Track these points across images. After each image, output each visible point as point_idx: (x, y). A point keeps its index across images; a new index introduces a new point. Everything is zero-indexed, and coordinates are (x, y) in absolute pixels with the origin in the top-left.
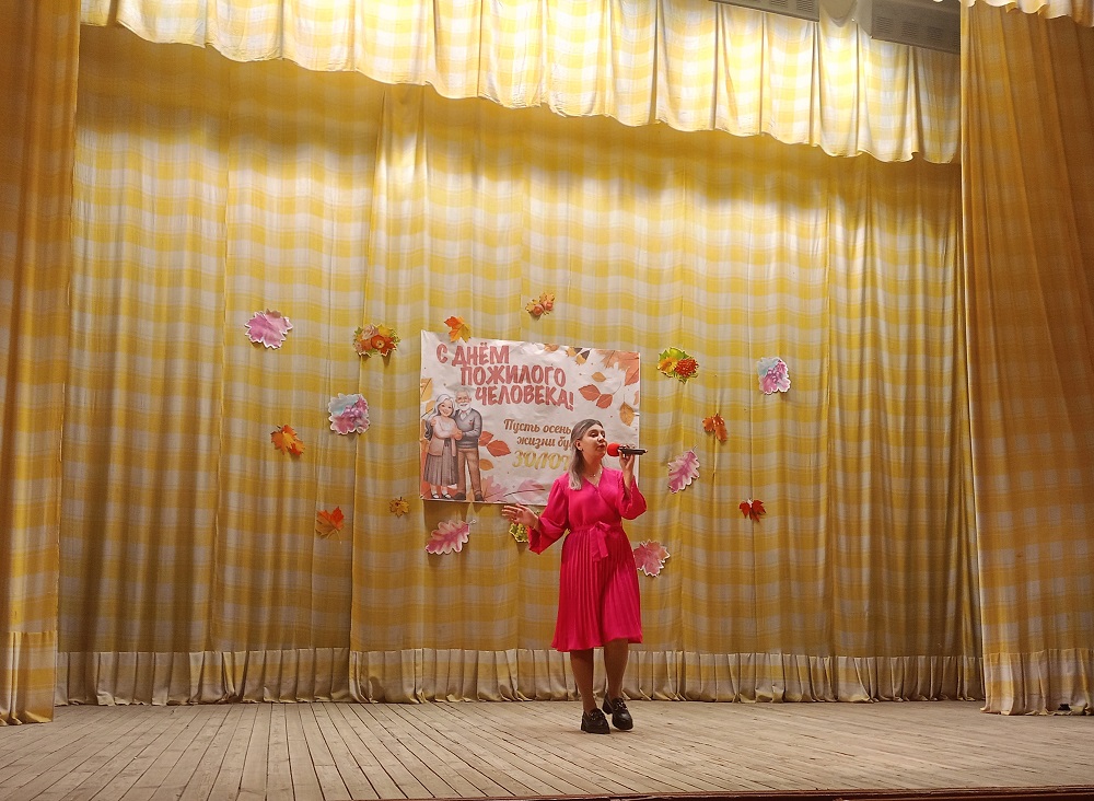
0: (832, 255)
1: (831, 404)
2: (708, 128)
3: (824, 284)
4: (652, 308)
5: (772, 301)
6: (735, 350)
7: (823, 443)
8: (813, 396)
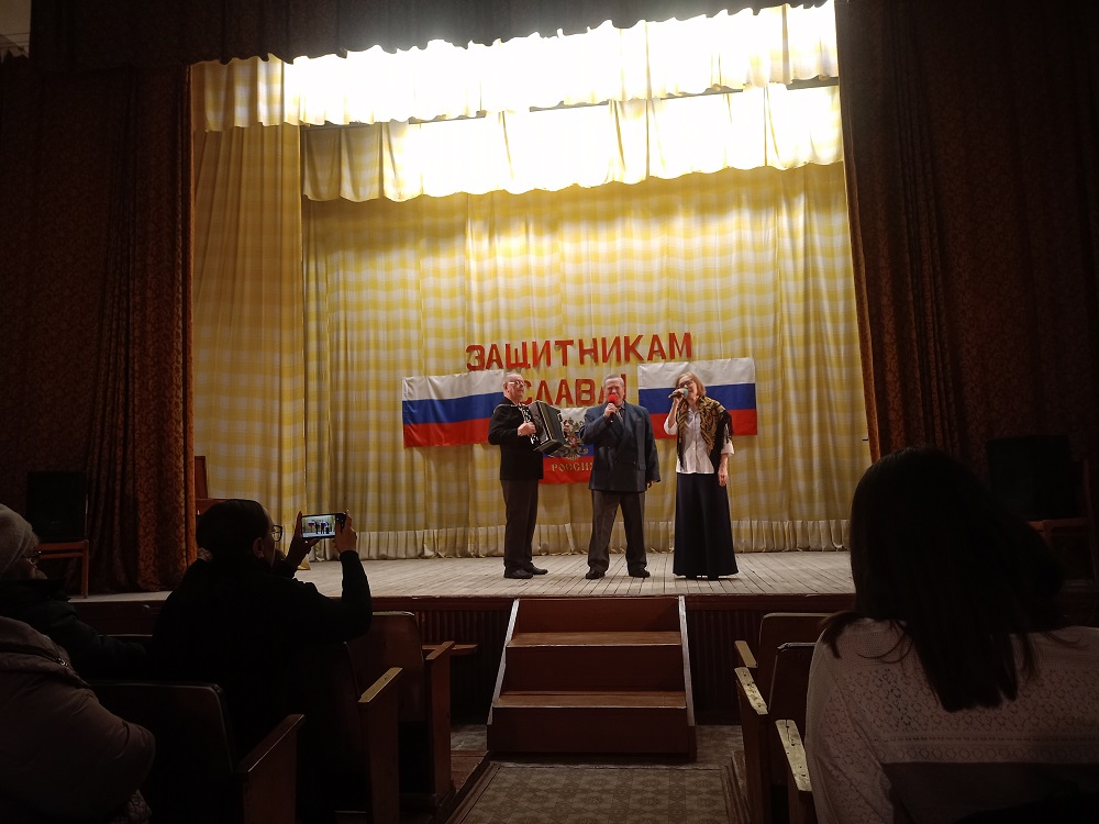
0: (781, 238)
1: (783, 344)
3: (774, 261)
4: (648, 298)
5: (734, 279)
6: (708, 317)
7: (778, 373)
8: (769, 340)
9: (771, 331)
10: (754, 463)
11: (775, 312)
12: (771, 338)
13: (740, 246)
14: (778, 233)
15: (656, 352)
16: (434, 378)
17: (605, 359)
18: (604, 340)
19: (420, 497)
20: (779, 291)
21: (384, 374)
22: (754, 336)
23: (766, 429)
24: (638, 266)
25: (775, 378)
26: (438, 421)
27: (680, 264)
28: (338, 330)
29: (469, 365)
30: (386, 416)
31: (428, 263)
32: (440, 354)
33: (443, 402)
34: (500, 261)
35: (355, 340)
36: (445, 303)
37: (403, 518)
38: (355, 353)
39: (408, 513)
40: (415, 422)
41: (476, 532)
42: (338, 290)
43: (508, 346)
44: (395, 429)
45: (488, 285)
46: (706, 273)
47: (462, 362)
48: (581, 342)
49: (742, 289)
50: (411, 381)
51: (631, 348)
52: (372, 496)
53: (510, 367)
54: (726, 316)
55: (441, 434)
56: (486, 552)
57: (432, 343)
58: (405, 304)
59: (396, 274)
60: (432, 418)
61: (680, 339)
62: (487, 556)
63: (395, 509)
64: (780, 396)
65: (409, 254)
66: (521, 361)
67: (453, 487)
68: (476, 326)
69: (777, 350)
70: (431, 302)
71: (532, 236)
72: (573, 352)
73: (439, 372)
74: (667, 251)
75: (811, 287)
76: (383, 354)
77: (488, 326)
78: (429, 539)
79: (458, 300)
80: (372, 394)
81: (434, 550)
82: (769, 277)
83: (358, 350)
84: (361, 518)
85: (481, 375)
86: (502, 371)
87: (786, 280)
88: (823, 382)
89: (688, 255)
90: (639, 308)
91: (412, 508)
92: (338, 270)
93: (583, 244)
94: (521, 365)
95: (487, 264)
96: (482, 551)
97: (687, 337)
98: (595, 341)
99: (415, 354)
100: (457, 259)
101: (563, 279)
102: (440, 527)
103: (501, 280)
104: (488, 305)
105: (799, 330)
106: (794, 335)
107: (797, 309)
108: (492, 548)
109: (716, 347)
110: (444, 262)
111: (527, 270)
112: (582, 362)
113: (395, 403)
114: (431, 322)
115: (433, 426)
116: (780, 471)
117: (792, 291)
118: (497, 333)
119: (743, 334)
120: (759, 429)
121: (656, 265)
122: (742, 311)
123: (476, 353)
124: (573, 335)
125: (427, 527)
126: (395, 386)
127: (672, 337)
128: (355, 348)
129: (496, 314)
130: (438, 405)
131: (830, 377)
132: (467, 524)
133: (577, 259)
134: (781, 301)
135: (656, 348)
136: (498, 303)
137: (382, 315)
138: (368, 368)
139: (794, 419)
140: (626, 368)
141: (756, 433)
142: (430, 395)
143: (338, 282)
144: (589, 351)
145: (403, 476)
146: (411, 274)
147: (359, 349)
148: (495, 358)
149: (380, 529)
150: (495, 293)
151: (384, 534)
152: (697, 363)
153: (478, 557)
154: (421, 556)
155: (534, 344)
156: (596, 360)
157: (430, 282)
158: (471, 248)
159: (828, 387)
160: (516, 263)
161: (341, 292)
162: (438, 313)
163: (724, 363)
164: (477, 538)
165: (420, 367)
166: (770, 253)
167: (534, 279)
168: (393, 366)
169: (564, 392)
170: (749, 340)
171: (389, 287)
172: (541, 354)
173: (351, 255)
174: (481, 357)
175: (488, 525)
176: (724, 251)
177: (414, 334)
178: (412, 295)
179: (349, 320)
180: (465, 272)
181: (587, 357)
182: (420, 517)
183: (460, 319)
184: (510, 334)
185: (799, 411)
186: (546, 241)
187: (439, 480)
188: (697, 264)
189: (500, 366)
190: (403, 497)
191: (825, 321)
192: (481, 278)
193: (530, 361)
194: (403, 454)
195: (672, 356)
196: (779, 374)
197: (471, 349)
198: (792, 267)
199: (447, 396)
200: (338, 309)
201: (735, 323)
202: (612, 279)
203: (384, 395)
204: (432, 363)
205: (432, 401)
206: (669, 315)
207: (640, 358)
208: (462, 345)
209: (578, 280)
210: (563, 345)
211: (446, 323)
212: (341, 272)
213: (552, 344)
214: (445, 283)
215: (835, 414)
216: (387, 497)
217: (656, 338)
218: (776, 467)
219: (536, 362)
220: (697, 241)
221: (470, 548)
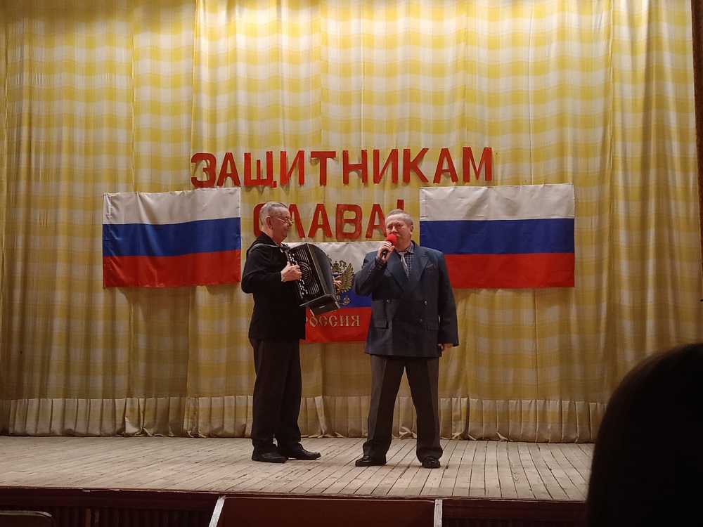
0: (616, 26)
1: (614, 168)
3: (607, 54)
4: (437, 99)
5: (552, 78)
6: (516, 127)
7: (605, 206)
8: (596, 162)
9: (599, 150)
10: (569, 324)
11: (605, 124)
12: (598, 159)
13: (562, 33)
14: (613, 20)
15: (445, 172)
16: (147, 196)
17: (377, 179)
18: (376, 153)
19: (122, 355)
20: (611, 97)
21: (79, 188)
22: (575, 155)
23: (586, 279)
24: (426, 56)
25: (600, 211)
26: (150, 253)
27: (482, 55)
28: (20, 125)
29: (194, 180)
30: (80, 245)
31: (144, 40)
32: (156, 163)
33: (158, 228)
34: (242, 41)
35: (42, 140)
36: (166, 95)
37: (99, 382)
38: (42, 157)
39: (105, 374)
40: (119, 254)
41: (196, 404)
42: (21, 72)
43: (248, 157)
44: (91, 263)
45: (224, 73)
46: (515, 69)
47: (185, 176)
48: (345, 155)
49: (562, 92)
50: (116, 198)
51: (412, 166)
52: (57, 352)
53: (249, 184)
54: (539, 126)
55: (154, 271)
56: (207, 430)
57: (145, 148)
58: (112, 95)
59: (101, 53)
60: (142, 248)
61: (477, 156)
62: (209, 436)
63: (87, 369)
64: (607, 236)
65: (119, 27)
66: (265, 177)
67: (167, 343)
68: (205, 127)
69: (605, 176)
70: (146, 93)
71: (285, 10)
72: (334, 167)
73: (155, 188)
74: (465, 37)
75: (654, 94)
76: (79, 160)
77: (222, 129)
78: (132, 410)
79: (184, 91)
80: (63, 213)
81: (138, 425)
82: (599, 77)
83: (45, 154)
84: (42, 379)
85: (210, 195)
86: (239, 190)
87: (622, 82)
88: (664, 220)
89: (493, 44)
90: (425, 111)
91: (111, 368)
92: (22, 45)
93: (354, 23)
94: (265, 183)
95: (223, 45)
96: (203, 428)
97: (487, 153)
98: (364, 153)
99: (122, 163)
100: (184, 36)
101: (325, 68)
102: (147, 396)
103: (242, 68)
104: (223, 100)
105: (635, 149)
106: (629, 156)
107: (633, 121)
108: (216, 426)
109: (525, 169)
110: (166, 39)
111: (276, 55)
112: (346, 181)
113: (93, 225)
114: (146, 120)
115: (144, 260)
116: (602, 335)
117: (628, 96)
118: (234, 138)
119: (561, 152)
120: (578, 278)
121: (449, 54)
122: (561, 121)
123: (204, 164)
124: (334, 143)
125: (130, 395)
126: (94, 205)
127: (467, 153)
128: (42, 151)
129: (233, 113)
130: (150, 233)
131: (673, 214)
132: (183, 392)
133: (345, 43)
134: (614, 110)
135: (445, 166)
136: (236, 98)
137: (80, 108)
138: (58, 179)
139: (624, 267)
140: (404, 192)
141: (572, 285)
142: (140, 217)
143: (22, 61)
144: (355, 167)
145: (100, 326)
146: (121, 54)
147: (47, 153)
148: (229, 171)
149: (67, 394)
150: (233, 85)
151: (72, 402)
152: (499, 188)
153: (196, 436)
154: (121, 433)
155: (283, 155)
156: (365, 179)
157: (146, 66)
158: (202, 21)
159: (670, 228)
160: (262, 44)
161: (26, 75)
162: (156, 108)
163: (533, 190)
164: (196, 411)
165: (128, 180)
166: (602, 45)
167: (286, 68)
168: (93, 177)
169: (320, 221)
170: (569, 160)
171: (90, 70)
172: (293, 169)
173: (40, 26)
174: (210, 170)
175: (212, 395)
176: (541, 40)
177: (122, 135)
178: (121, 82)
179: (35, 112)
180: (193, 54)
181: (353, 175)
182: (122, 381)
183: (184, 118)
184: (251, 140)
185: (630, 258)
186: (304, 17)
187: (150, 332)
188: (504, 55)
189: (237, 183)
190: (99, 354)
191: (670, 138)
192: (214, 63)
193: (277, 177)
194: (101, 296)
195: (466, 178)
196: (607, 207)
197: (197, 158)
198: (630, 64)
199: (164, 220)
200: (21, 97)
201: (551, 137)
202: (390, 71)
203: (79, 216)
204: (145, 175)
205: (143, 226)
206: (464, 122)
207: (423, 179)
208: (187, 152)
209: (345, 70)
210: (322, 157)
211: (166, 122)
212: (26, 48)
213: (307, 155)
214: (165, 67)
215: (678, 263)
216: (78, 354)
217: (445, 153)
218: (597, 331)
219: (285, 180)
220: (505, 25)
221: (186, 425)
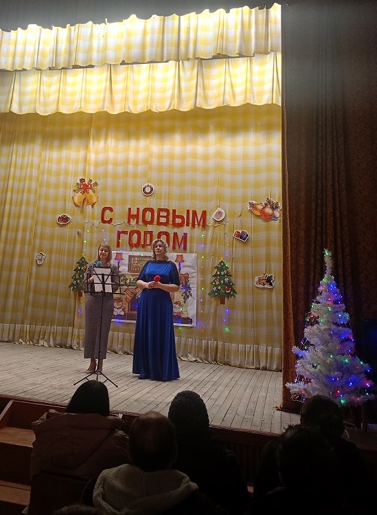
2: (221, 105)
4: (182, 183)
21: (12, 221)
24: (177, 164)
32: (46, 211)
57: (42, 203)
58: (30, 178)
70: (45, 178)
76: (13, 209)
90: (176, 190)
99: (31, 210)
101: (150, 168)
111: (107, 162)
114: (44, 191)
146: (36, 160)
162: (48, 185)
168: (18, 216)
177: (32, 197)
178: (35, 172)
